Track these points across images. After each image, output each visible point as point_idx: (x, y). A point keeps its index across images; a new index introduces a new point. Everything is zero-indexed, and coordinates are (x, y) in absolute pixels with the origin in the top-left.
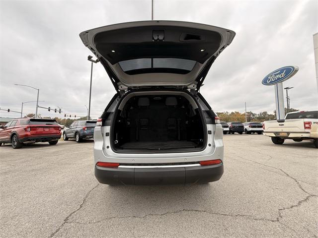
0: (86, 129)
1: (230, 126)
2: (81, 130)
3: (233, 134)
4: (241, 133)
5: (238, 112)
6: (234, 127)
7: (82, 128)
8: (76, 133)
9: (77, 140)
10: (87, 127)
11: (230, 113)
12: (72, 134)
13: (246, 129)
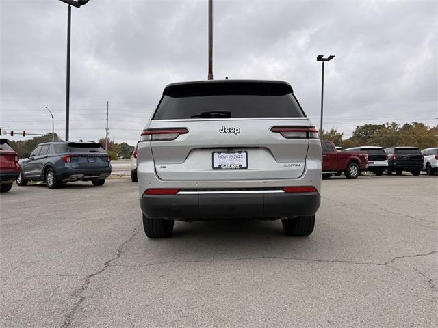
0: (69, 160)
1: (390, 156)
2: (58, 162)
3: (399, 174)
4: (416, 172)
5: (421, 125)
6: (400, 159)
7: (59, 158)
8: (48, 167)
9: (51, 184)
10: (71, 156)
11: (401, 126)
12: (36, 173)
13: (428, 163)
